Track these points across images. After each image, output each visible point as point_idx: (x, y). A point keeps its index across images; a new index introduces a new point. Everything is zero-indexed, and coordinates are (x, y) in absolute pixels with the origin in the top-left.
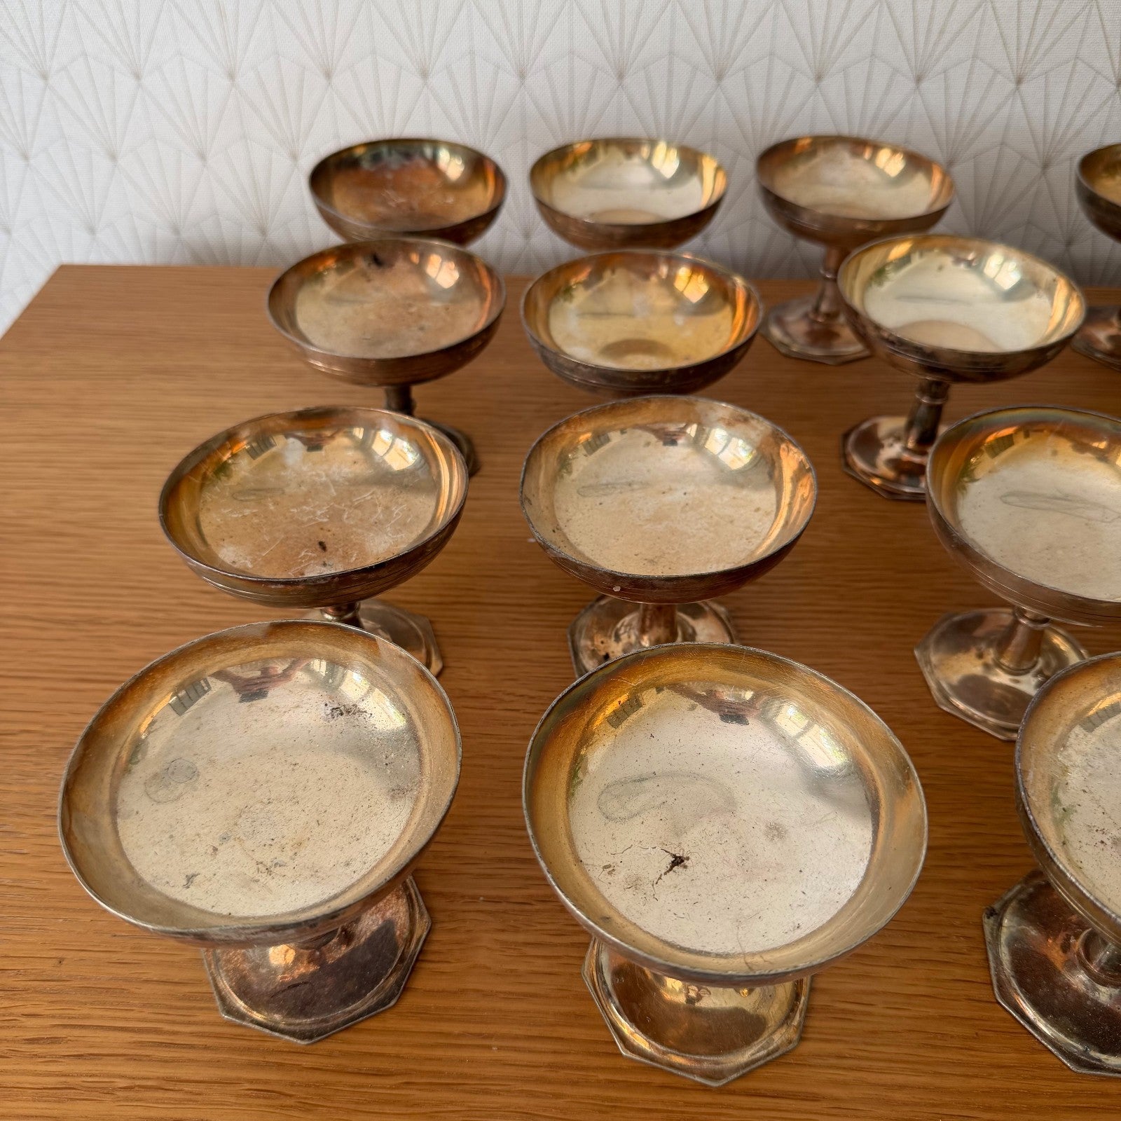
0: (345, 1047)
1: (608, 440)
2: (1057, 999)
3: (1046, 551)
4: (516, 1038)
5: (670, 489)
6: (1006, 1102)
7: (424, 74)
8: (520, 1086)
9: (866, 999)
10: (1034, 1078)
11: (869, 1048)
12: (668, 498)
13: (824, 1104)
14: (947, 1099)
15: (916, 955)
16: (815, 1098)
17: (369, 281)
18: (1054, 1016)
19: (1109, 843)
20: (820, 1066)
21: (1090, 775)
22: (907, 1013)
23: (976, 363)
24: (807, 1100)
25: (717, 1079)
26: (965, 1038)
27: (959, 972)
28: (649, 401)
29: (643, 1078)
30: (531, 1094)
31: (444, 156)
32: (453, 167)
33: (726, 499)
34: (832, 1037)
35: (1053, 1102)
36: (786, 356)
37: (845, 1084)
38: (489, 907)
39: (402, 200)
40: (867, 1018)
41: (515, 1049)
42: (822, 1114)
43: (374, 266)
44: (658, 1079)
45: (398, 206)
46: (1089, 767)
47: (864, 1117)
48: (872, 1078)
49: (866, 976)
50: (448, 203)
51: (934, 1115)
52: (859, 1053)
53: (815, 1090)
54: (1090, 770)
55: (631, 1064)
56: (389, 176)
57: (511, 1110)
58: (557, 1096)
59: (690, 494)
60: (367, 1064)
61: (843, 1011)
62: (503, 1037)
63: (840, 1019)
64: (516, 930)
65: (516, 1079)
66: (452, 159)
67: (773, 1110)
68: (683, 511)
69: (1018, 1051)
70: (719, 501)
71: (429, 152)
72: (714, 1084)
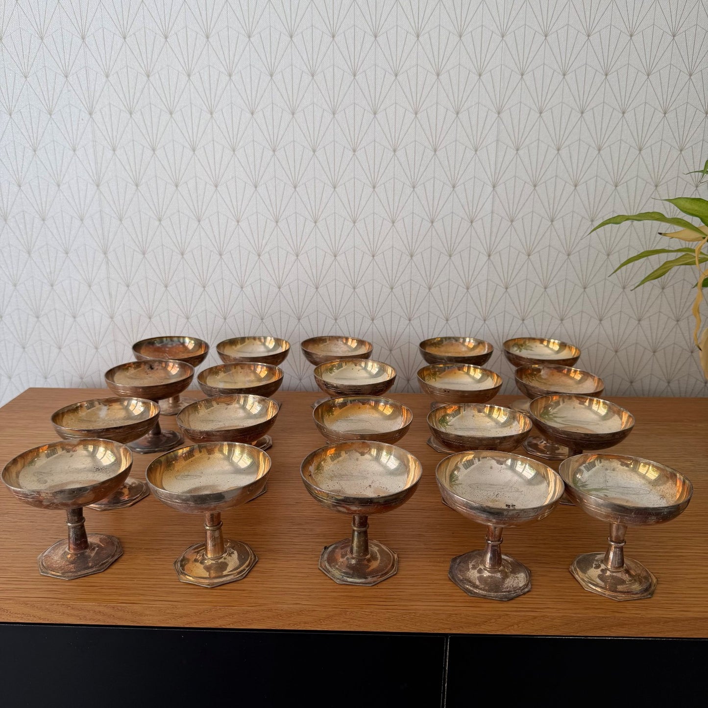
0: (82, 581)
4: (145, 578)
9: (273, 569)
17: (148, 374)
22: (285, 572)
31: (187, 340)
32: (191, 344)
38: (145, 550)
40: (271, 573)
43: (150, 369)
56: (167, 349)
60: (89, 584)
61: (263, 571)
62: (139, 578)
63: (261, 573)
64: (153, 555)
66: (191, 342)
71: (181, 340)
72: (209, 587)
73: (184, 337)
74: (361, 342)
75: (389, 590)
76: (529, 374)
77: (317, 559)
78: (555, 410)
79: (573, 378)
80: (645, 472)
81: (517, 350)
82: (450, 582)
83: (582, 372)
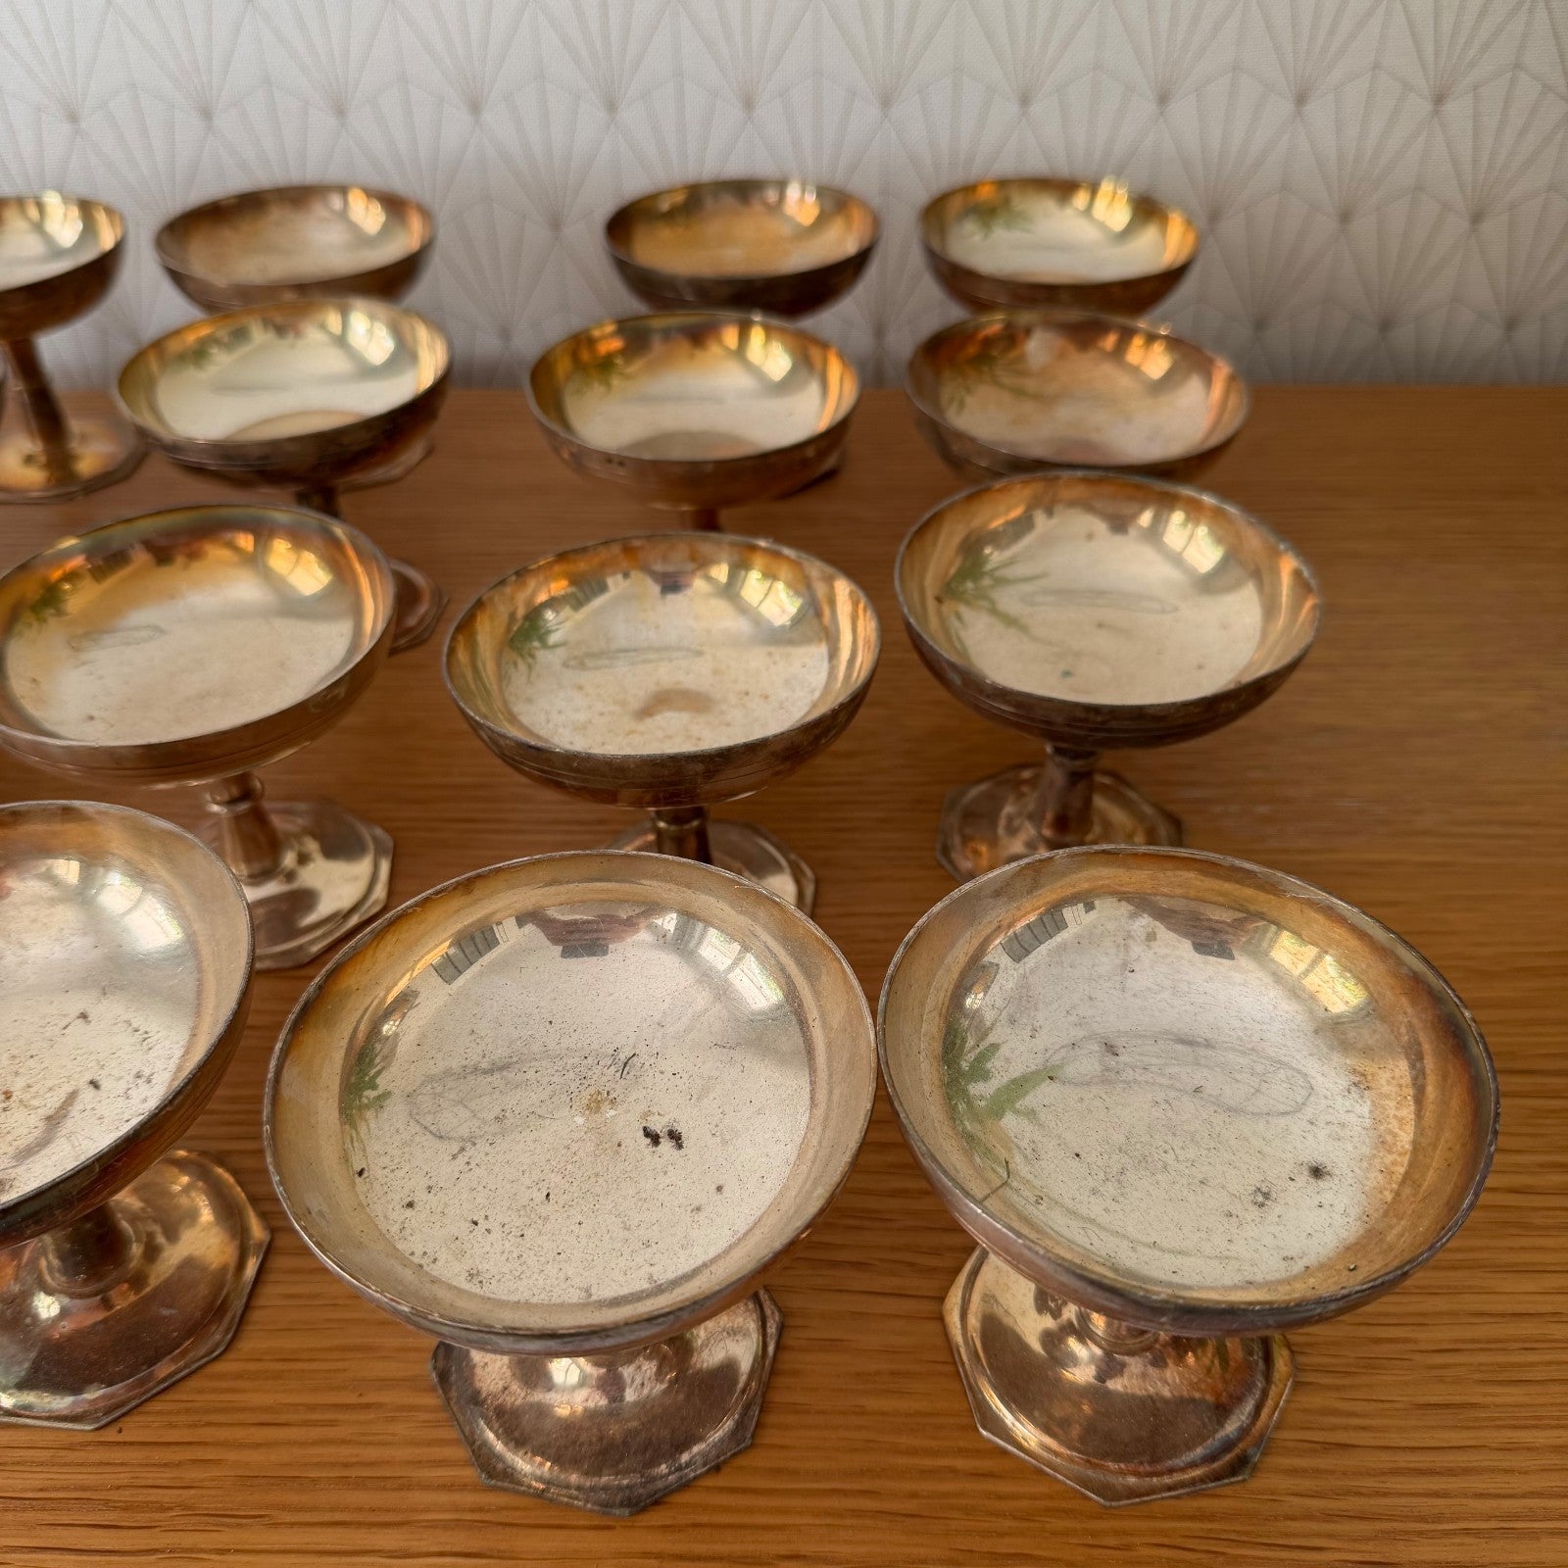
78: (1008, 554)
79: (1135, 371)
80: (1302, 967)
83: (1174, 343)
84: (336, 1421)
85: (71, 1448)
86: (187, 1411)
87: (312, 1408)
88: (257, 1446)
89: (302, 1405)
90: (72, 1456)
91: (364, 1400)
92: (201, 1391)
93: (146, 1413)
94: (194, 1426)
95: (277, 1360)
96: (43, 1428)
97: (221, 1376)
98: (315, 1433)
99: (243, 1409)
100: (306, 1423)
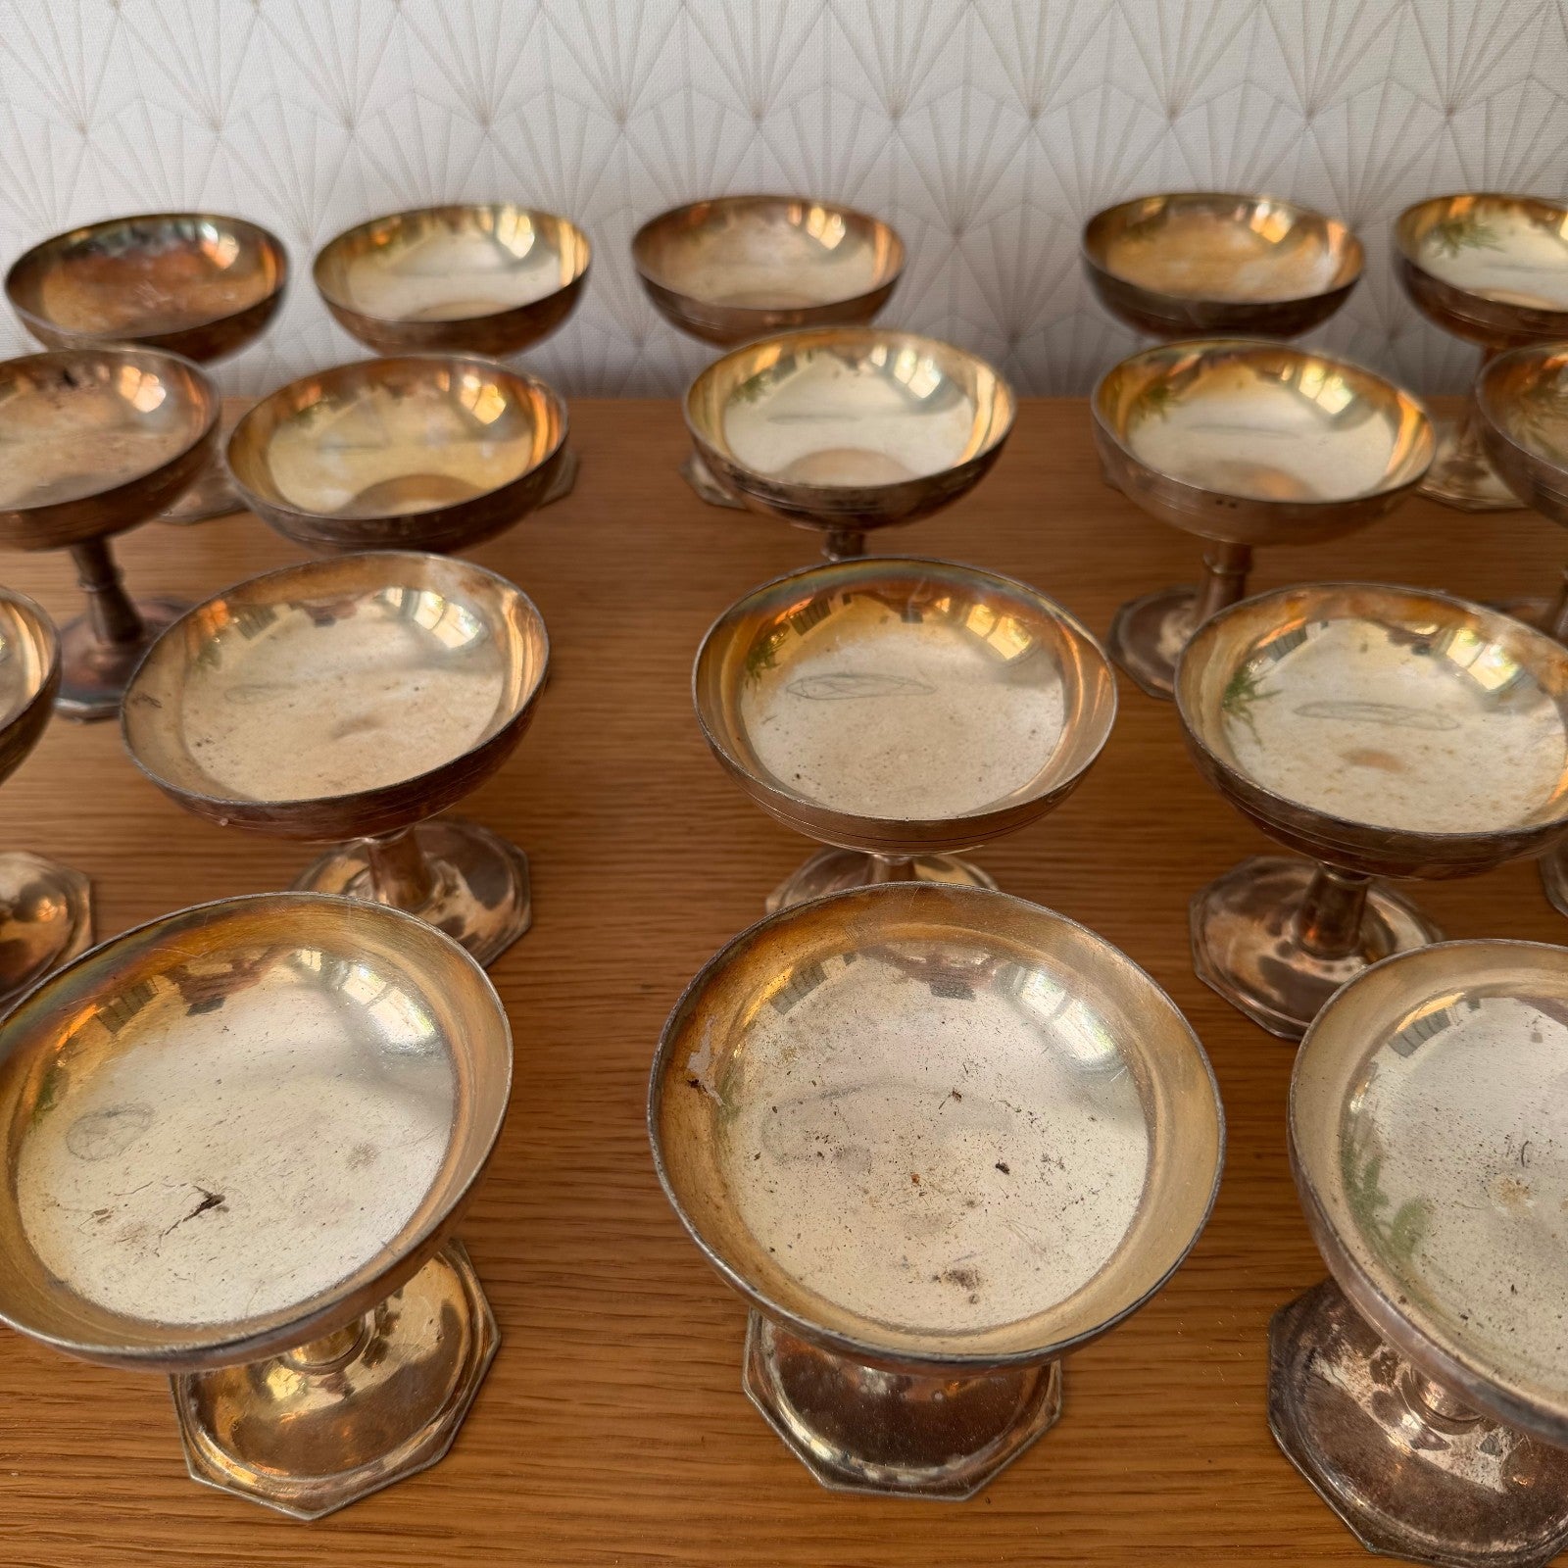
1: (272, 617)
2: (822, 1385)
3: (886, 756)
4: (50, 1457)
5: (398, 684)
6: (718, 1533)
7: (215, 126)
8: (33, 1526)
9: (560, 1392)
10: (767, 1499)
11: (543, 1462)
12: (392, 695)
13: (458, 1542)
14: (634, 1531)
15: (643, 1328)
16: (447, 1534)
17: (59, 407)
18: (812, 1411)
19: (829, 1155)
20: (467, 1490)
21: (828, 1059)
22: (611, 1411)
23: (838, 502)
24: (439, 1537)
25: (312, 1510)
26: (683, 1444)
27: (701, 1351)
28: (361, 559)
29: (210, 1510)
30: (49, 1537)
31: (209, 232)
32: (224, 250)
33: (468, 695)
34: (492, 1447)
35: (784, 1532)
36: (709, 503)
37: (495, 1513)
39: (164, 298)
40: (555, 1420)
41: (46, 1475)
42: (452, 1556)
44: (232, 1511)
45: (159, 305)
46: (829, 1050)
47: (511, 1560)
48: (533, 1503)
49: (569, 1359)
50: (227, 301)
51: (610, 1554)
52: (525, 1469)
53: (452, 1522)
54: (829, 1053)
55: (202, 1492)
56: (148, 266)
57: (12, 1560)
58: (81, 1538)
59: (423, 688)
61: (522, 1410)
62: (32, 1457)
63: (515, 1421)
65: (34, 1516)
66: (222, 238)
67: (384, 1552)
68: (407, 713)
69: (755, 1461)
70: (457, 698)
71: (188, 229)
72: (306, 1517)
73: (194, 218)
74: (860, 225)
75: (1038, 1526)
76: (1526, 395)
77: (733, 1328)
81: (1440, 252)
82: (1278, 1465)
84: (1198, 1488)
85: (946, 1519)
86: (1047, 1480)
87: (1168, 1475)
88: (1130, 1515)
89: (1159, 1473)
90: (951, 1527)
91: (1212, 1467)
92: (1051, 1460)
93: (1006, 1482)
94: (1059, 1495)
95: (1112, 1427)
96: (912, 1500)
97: (1066, 1444)
98: (1183, 1500)
99: (1102, 1478)
100: (1167, 1491)
